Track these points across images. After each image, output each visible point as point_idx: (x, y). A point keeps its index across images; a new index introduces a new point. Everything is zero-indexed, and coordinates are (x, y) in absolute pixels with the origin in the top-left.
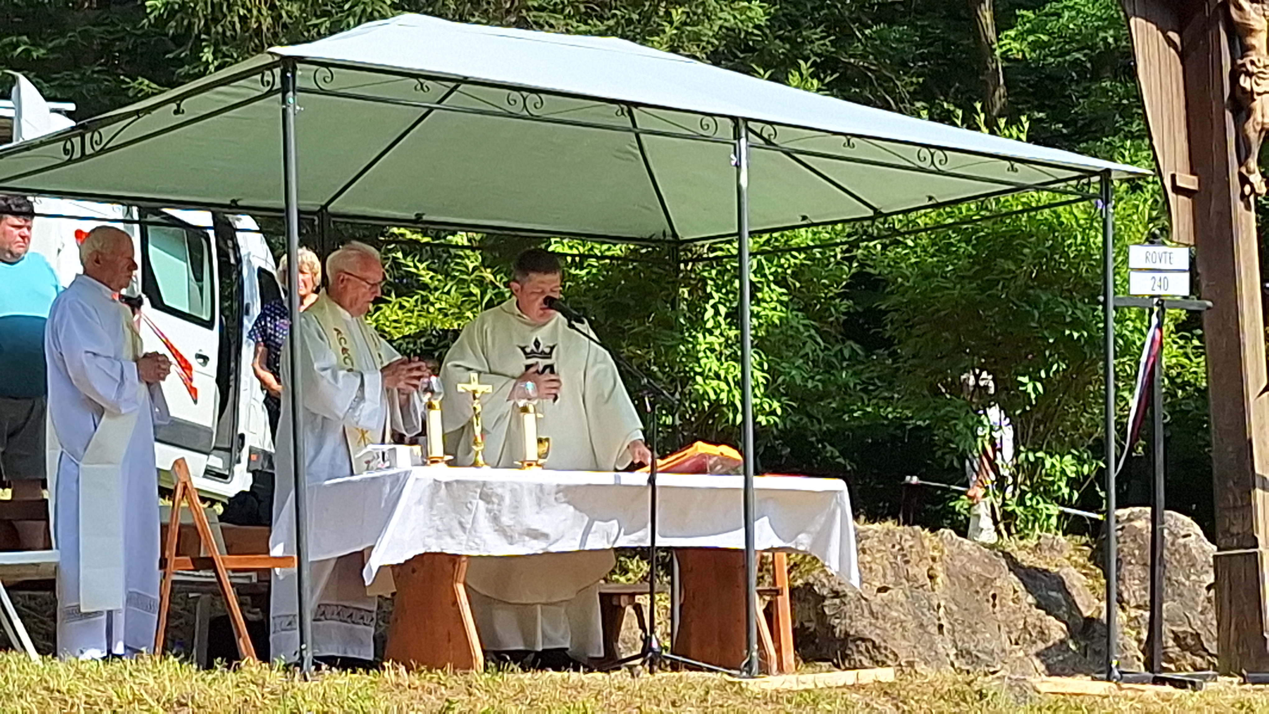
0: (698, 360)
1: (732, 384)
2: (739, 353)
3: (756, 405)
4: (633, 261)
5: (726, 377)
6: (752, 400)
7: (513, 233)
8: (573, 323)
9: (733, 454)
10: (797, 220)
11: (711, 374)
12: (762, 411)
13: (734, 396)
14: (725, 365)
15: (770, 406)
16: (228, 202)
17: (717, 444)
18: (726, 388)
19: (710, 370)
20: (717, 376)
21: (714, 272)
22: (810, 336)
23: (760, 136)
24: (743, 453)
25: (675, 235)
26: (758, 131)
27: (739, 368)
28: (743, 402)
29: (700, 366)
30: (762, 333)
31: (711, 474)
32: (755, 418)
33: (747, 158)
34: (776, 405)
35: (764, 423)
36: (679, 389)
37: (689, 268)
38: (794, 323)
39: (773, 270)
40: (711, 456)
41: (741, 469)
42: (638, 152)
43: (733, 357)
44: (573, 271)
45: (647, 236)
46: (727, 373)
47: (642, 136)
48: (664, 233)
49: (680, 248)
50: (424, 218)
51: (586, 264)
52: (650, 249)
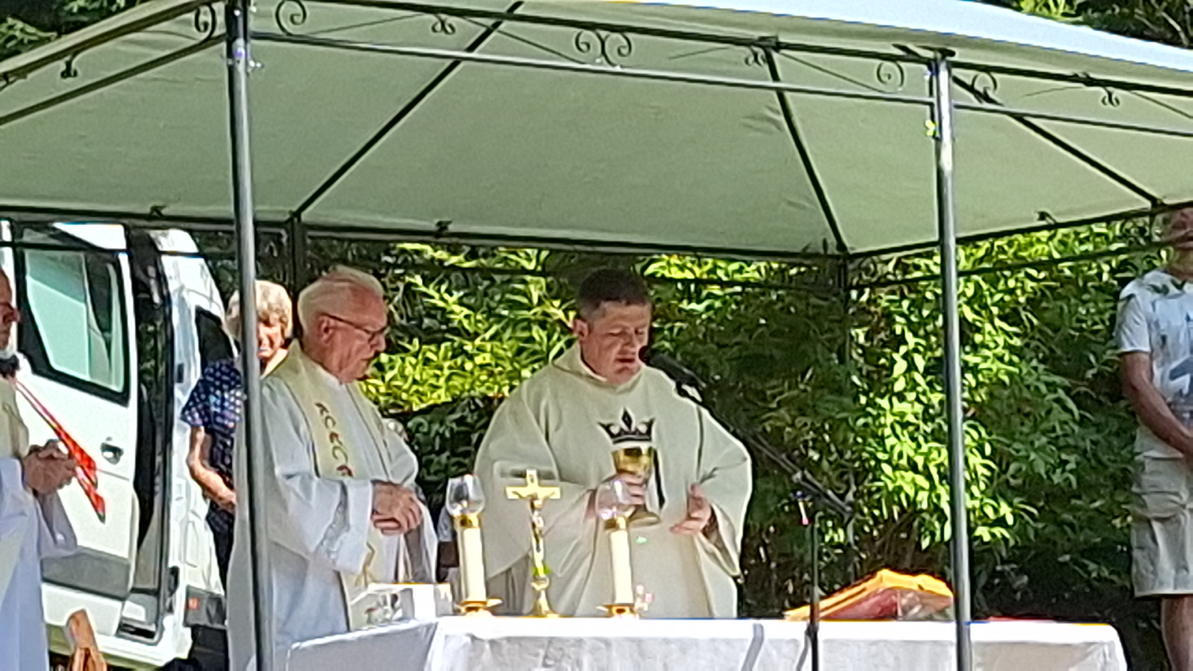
0: (881, 440)
1: (936, 477)
2: (945, 428)
3: (974, 510)
4: (777, 289)
5: (926, 467)
6: (966, 502)
7: (589, 249)
8: (685, 387)
9: (940, 587)
10: (1031, 220)
11: (904, 462)
12: (984, 519)
13: (938, 497)
14: (925, 448)
15: (996, 511)
16: (147, 210)
17: (914, 573)
18: (926, 485)
19: (900, 456)
20: (913, 467)
21: (905, 304)
22: (1058, 400)
23: (971, 89)
24: (953, 585)
25: (841, 246)
26: (969, 82)
27: (945, 452)
28: (952, 504)
29: (885, 451)
30: (981, 396)
31: (904, 620)
32: (971, 531)
33: (951, 125)
34: (1005, 510)
35: (987, 538)
36: (854, 488)
37: (864, 298)
38: (1030, 380)
39: (997, 297)
40: (904, 592)
41: (951, 612)
42: (782, 119)
43: (935, 436)
44: (684, 305)
45: (798, 249)
46: (927, 460)
47: (788, 95)
48: (825, 244)
49: (851, 267)
50: (452, 228)
51: (704, 293)
52: (803, 269)
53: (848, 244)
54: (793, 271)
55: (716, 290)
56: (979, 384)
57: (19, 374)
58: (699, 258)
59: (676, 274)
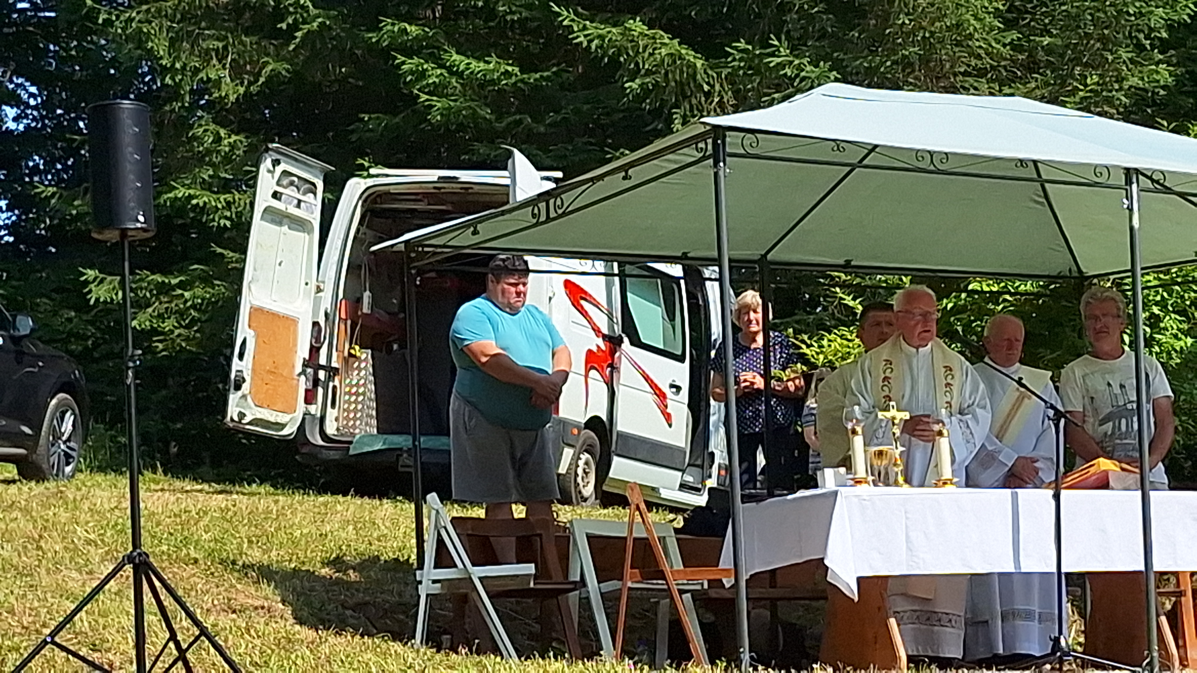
4: (1043, 296)
10: (1190, 256)
16: (680, 255)
25: (1080, 272)
31: (1113, 489)
33: (1139, 201)
40: (1112, 471)
41: (1139, 486)
42: (1045, 201)
45: (1055, 274)
47: (1047, 185)
48: (1070, 270)
49: (1086, 283)
50: (853, 263)
51: (1001, 300)
52: (1058, 285)
53: (1084, 270)
54: (1053, 286)
55: (1008, 297)
56: (1162, 352)
57: (623, 346)
58: (997, 279)
59: (985, 288)
